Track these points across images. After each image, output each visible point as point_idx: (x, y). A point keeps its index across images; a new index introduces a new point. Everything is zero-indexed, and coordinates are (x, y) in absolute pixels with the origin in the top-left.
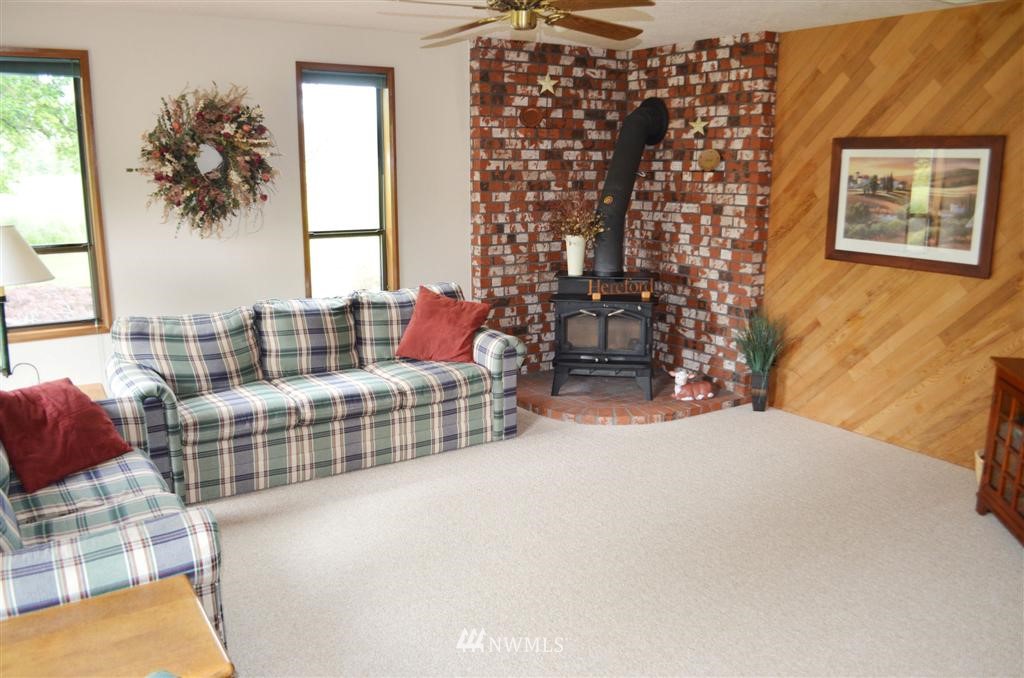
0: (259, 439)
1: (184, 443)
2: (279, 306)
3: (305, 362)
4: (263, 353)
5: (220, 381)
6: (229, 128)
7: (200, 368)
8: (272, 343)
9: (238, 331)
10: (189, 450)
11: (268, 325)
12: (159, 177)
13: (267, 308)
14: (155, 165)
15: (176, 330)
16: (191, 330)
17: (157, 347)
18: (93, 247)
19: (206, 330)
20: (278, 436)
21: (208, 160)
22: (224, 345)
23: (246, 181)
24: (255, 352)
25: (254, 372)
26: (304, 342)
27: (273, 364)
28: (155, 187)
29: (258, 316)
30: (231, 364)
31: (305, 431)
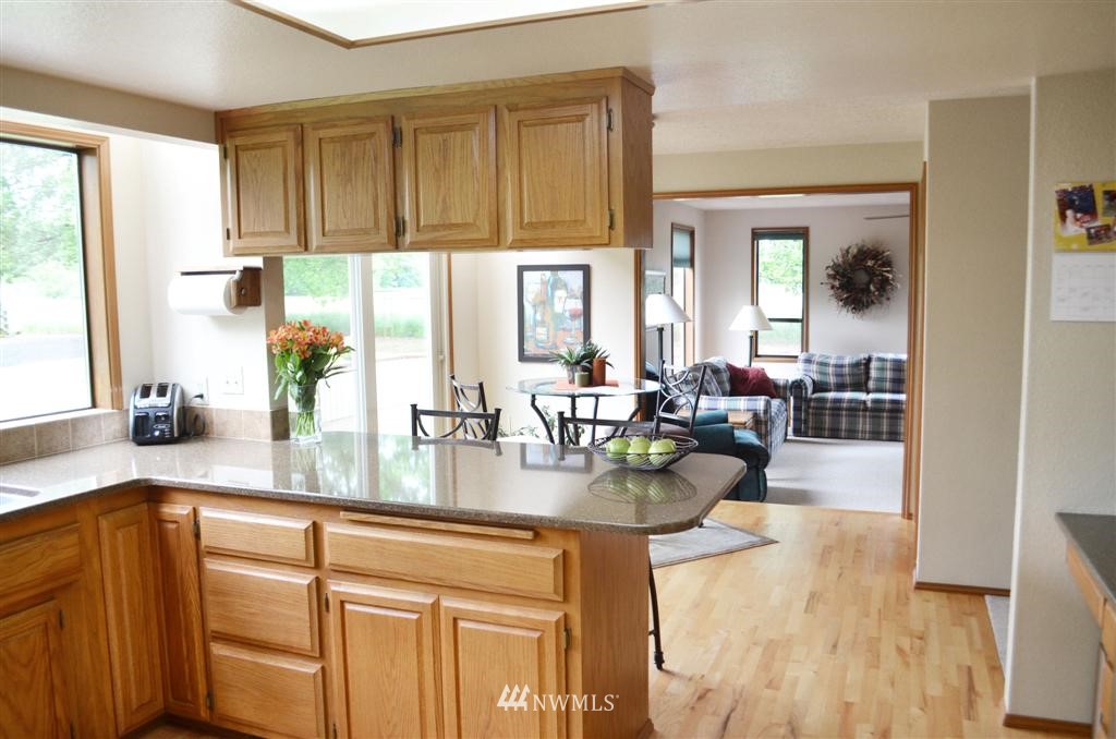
0: (844, 413)
1: (809, 407)
2: (881, 355)
3: (888, 385)
4: (868, 378)
5: (841, 387)
6: (870, 263)
7: (832, 380)
8: (873, 373)
9: (857, 365)
10: (811, 411)
11: (873, 365)
12: (833, 287)
13: (875, 355)
14: (831, 281)
15: (825, 361)
16: (832, 362)
17: (814, 367)
18: (804, 321)
19: (840, 362)
20: (853, 413)
21: (862, 277)
22: (846, 370)
23: (878, 290)
24: (864, 377)
25: (861, 386)
26: (889, 375)
27: (871, 384)
28: (832, 292)
29: (869, 360)
30: (848, 380)
31: (868, 414)
